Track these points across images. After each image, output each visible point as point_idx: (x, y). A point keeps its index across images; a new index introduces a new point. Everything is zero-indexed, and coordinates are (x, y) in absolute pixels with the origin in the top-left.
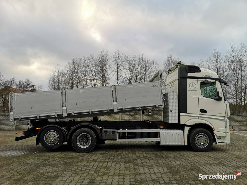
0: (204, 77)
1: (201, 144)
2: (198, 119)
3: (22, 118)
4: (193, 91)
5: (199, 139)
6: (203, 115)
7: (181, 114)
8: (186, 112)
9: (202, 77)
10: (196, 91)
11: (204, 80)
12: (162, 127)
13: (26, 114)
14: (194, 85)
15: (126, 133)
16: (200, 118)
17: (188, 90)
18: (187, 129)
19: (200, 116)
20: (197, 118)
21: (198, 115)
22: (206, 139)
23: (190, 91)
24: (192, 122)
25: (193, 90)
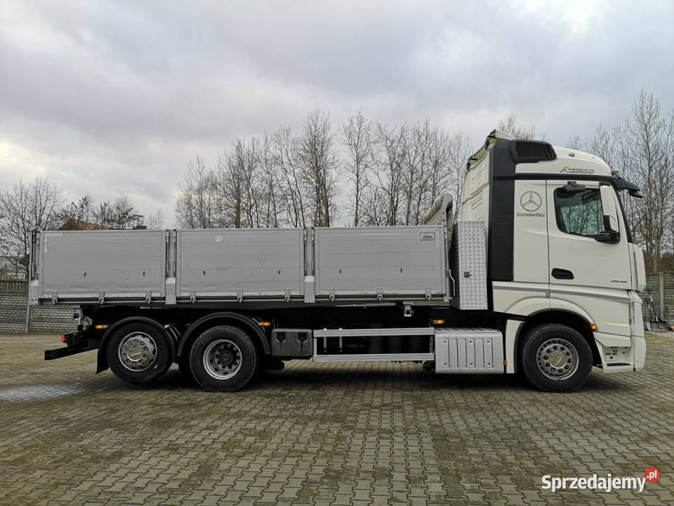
0: (565, 173)
1: (554, 369)
2: (548, 297)
3: (59, 300)
4: (534, 215)
5: (548, 355)
6: (561, 285)
7: (495, 284)
8: (510, 278)
9: (559, 173)
10: (540, 215)
11: (565, 182)
12: (440, 322)
13: (71, 290)
14: (536, 198)
15: (338, 338)
16: (552, 294)
17: (518, 215)
18: (513, 327)
19: (552, 288)
20: (544, 294)
21: (546, 287)
22: (571, 357)
23: (522, 215)
24: (528, 307)
25: (532, 213)
